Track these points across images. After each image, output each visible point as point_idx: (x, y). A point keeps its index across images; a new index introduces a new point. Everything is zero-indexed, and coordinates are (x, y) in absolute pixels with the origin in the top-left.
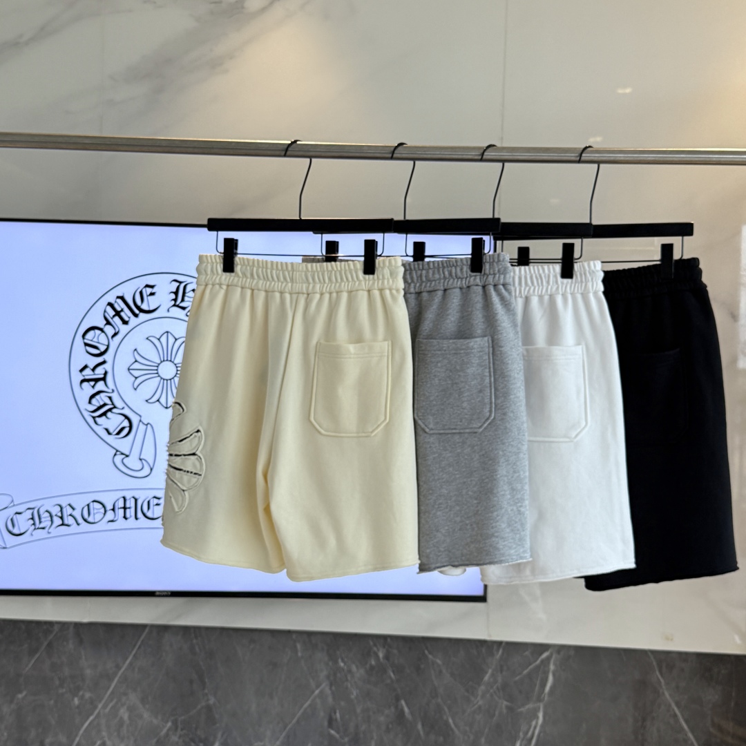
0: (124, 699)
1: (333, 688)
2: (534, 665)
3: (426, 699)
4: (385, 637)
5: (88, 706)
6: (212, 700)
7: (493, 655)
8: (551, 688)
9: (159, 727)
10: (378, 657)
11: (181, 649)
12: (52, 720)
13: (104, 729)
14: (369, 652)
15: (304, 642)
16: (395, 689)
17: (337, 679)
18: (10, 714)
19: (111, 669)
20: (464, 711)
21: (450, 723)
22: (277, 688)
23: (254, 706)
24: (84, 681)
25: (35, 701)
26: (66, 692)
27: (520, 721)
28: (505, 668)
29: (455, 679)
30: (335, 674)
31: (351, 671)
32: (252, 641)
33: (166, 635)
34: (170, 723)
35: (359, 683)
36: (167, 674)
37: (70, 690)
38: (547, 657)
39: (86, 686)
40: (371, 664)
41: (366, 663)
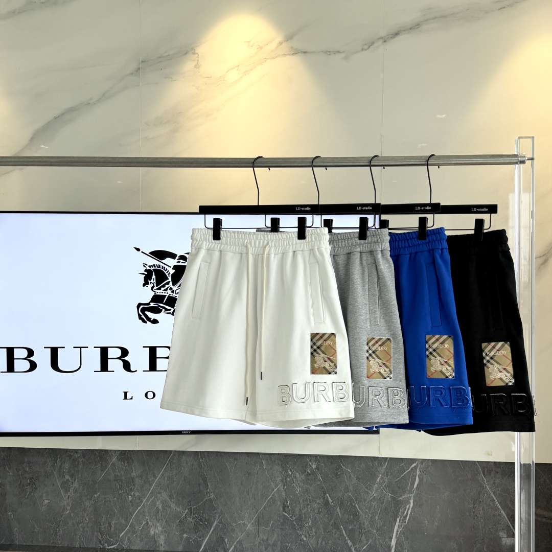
0: (159, 496)
1: (285, 487)
2: (407, 471)
3: (342, 493)
4: (316, 456)
5: (137, 501)
6: (212, 496)
7: (382, 466)
8: (418, 485)
9: (181, 513)
10: (312, 468)
11: (193, 465)
12: (115, 510)
13: (147, 515)
14: (307, 465)
15: (267, 460)
16: (323, 488)
17: (288, 482)
18: (90, 507)
19: (151, 478)
20: (365, 500)
21: (356, 508)
22: (251, 488)
23: (237, 499)
24: (134, 486)
25: (105, 498)
26: (124, 493)
27: (400, 506)
28: (389, 474)
29: (359, 481)
30: (286, 479)
31: (296, 477)
32: (235, 459)
33: (184, 457)
34: (187, 511)
35: (301, 484)
36: (185, 480)
37: (126, 492)
38: (415, 466)
39: (136, 488)
40: (308, 473)
41: (305, 472)
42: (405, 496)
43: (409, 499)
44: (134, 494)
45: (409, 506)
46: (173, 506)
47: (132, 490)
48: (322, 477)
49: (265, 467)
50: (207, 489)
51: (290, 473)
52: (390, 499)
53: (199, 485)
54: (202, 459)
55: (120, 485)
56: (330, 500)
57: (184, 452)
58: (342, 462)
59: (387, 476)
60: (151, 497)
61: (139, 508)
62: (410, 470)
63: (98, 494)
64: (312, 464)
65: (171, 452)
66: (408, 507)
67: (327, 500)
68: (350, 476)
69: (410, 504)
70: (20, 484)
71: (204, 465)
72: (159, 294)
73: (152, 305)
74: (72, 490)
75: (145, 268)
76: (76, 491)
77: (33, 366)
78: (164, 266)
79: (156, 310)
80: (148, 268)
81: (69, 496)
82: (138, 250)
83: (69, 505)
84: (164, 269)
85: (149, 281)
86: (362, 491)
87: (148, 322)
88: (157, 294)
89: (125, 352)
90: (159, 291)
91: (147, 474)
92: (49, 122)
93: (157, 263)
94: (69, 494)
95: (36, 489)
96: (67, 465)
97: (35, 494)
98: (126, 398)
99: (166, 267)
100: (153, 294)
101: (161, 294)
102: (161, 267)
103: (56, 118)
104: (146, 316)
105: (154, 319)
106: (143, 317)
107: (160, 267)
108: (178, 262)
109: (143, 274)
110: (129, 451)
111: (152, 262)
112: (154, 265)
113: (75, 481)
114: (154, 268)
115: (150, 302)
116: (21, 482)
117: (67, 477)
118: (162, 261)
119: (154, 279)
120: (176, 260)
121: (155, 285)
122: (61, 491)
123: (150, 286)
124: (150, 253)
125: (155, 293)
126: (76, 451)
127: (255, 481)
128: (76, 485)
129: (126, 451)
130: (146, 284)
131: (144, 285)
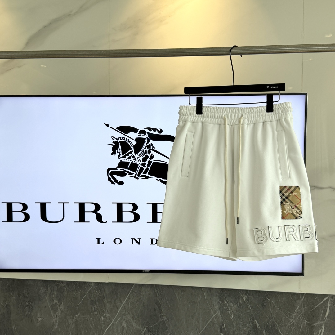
0: (124, 317)
1: (222, 314)
2: (320, 304)
3: (267, 319)
4: (246, 291)
5: (108, 320)
6: (165, 319)
7: (300, 299)
8: (328, 314)
9: (141, 331)
10: (243, 299)
11: (150, 294)
12: (91, 326)
13: (115, 331)
14: (239, 297)
15: (207, 292)
16: (252, 315)
17: (224, 310)
18: (72, 324)
19: (118, 303)
20: (286, 326)
21: (279, 331)
22: (195, 313)
23: (184, 322)
24: (106, 309)
25: (84, 318)
26: (98, 314)
27: (314, 330)
28: (306, 305)
29: (281, 311)
30: (222, 307)
31: (230, 306)
32: (183, 291)
33: (143, 288)
34: (146, 329)
35: (234, 312)
36: (144, 306)
37: (100, 313)
38: (327, 300)
39: (107, 311)
40: (240, 303)
41: (238, 302)
42: (318, 323)
43: (321, 325)
44: (105, 316)
45: (322, 331)
46: (135, 325)
47: (103, 312)
48: (251, 307)
49: (205, 298)
50: (161, 313)
51: (226, 303)
52: (306, 325)
53: (155, 310)
54: (157, 290)
55: (95, 308)
56: (257, 324)
57: (143, 285)
58: (267, 296)
59: (304, 307)
60: (118, 318)
61: (109, 326)
62: (322, 302)
63: (79, 314)
64: (243, 297)
65: (133, 284)
66: (320, 331)
67: (256, 325)
68: (274, 306)
69: (322, 329)
70: (21, 305)
71: (159, 295)
72: (124, 161)
73: (119, 169)
74: (59, 311)
75: (114, 140)
76: (62, 312)
77: (27, 217)
78: (128, 138)
79: (122, 174)
80: (115, 140)
81: (57, 316)
82: (108, 125)
83: (57, 322)
84: (128, 141)
85: (116, 151)
86: (283, 318)
87: (116, 183)
88: (122, 161)
89: (98, 207)
90: (124, 159)
91: (115, 300)
92: (40, 30)
93: (123, 136)
94: (57, 314)
95: (33, 309)
96: (55, 293)
97: (32, 313)
98: (99, 243)
99: (130, 139)
100: (119, 161)
101: (126, 161)
102: (126, 139)
103: (45, 27)
104: (114, 178)
105: (120, 181)
106: (112, 179)
107: (124, 139)
108: (139, 135)
109: (112, 145)
110: (102, 283)
111: (119, 135)
112: (120, 138)
113: (61, 304)
114: (120, 140)
115: (117, 167)
116: (21, 304)
117: (56, 301)
118: (126, 135)
119: (120, 149)
120: (137, 134)
121: (121, 153)
122: (51, 311)
123: (117, 154)
124: (117, 128)
125: (121, 160)
126: (62, 282)
127: (198, 308)
128: (62, 307)
129: (99, 283)
130: (114, 153)
131: (112, 154)
